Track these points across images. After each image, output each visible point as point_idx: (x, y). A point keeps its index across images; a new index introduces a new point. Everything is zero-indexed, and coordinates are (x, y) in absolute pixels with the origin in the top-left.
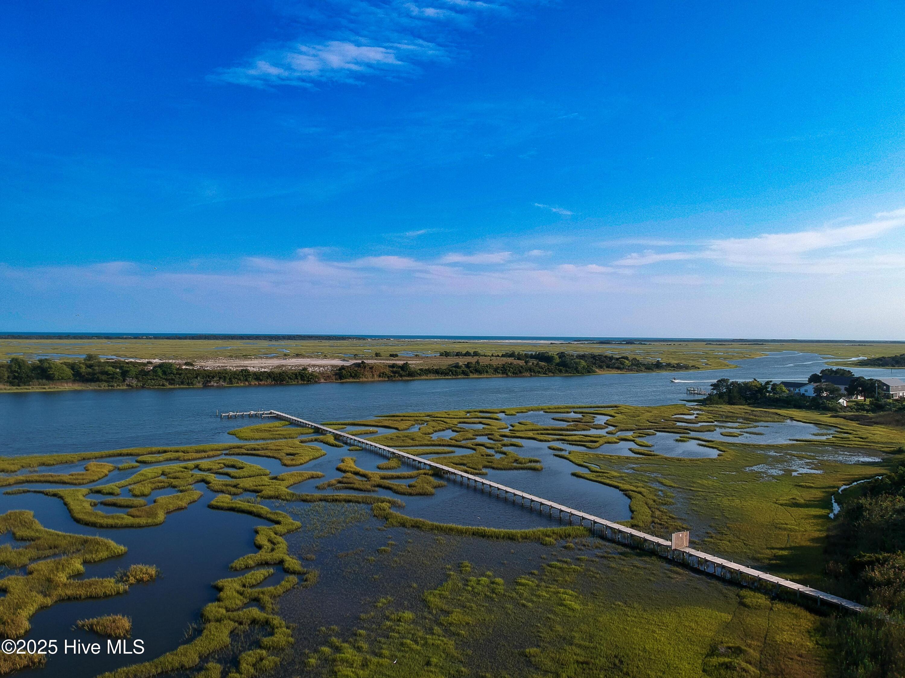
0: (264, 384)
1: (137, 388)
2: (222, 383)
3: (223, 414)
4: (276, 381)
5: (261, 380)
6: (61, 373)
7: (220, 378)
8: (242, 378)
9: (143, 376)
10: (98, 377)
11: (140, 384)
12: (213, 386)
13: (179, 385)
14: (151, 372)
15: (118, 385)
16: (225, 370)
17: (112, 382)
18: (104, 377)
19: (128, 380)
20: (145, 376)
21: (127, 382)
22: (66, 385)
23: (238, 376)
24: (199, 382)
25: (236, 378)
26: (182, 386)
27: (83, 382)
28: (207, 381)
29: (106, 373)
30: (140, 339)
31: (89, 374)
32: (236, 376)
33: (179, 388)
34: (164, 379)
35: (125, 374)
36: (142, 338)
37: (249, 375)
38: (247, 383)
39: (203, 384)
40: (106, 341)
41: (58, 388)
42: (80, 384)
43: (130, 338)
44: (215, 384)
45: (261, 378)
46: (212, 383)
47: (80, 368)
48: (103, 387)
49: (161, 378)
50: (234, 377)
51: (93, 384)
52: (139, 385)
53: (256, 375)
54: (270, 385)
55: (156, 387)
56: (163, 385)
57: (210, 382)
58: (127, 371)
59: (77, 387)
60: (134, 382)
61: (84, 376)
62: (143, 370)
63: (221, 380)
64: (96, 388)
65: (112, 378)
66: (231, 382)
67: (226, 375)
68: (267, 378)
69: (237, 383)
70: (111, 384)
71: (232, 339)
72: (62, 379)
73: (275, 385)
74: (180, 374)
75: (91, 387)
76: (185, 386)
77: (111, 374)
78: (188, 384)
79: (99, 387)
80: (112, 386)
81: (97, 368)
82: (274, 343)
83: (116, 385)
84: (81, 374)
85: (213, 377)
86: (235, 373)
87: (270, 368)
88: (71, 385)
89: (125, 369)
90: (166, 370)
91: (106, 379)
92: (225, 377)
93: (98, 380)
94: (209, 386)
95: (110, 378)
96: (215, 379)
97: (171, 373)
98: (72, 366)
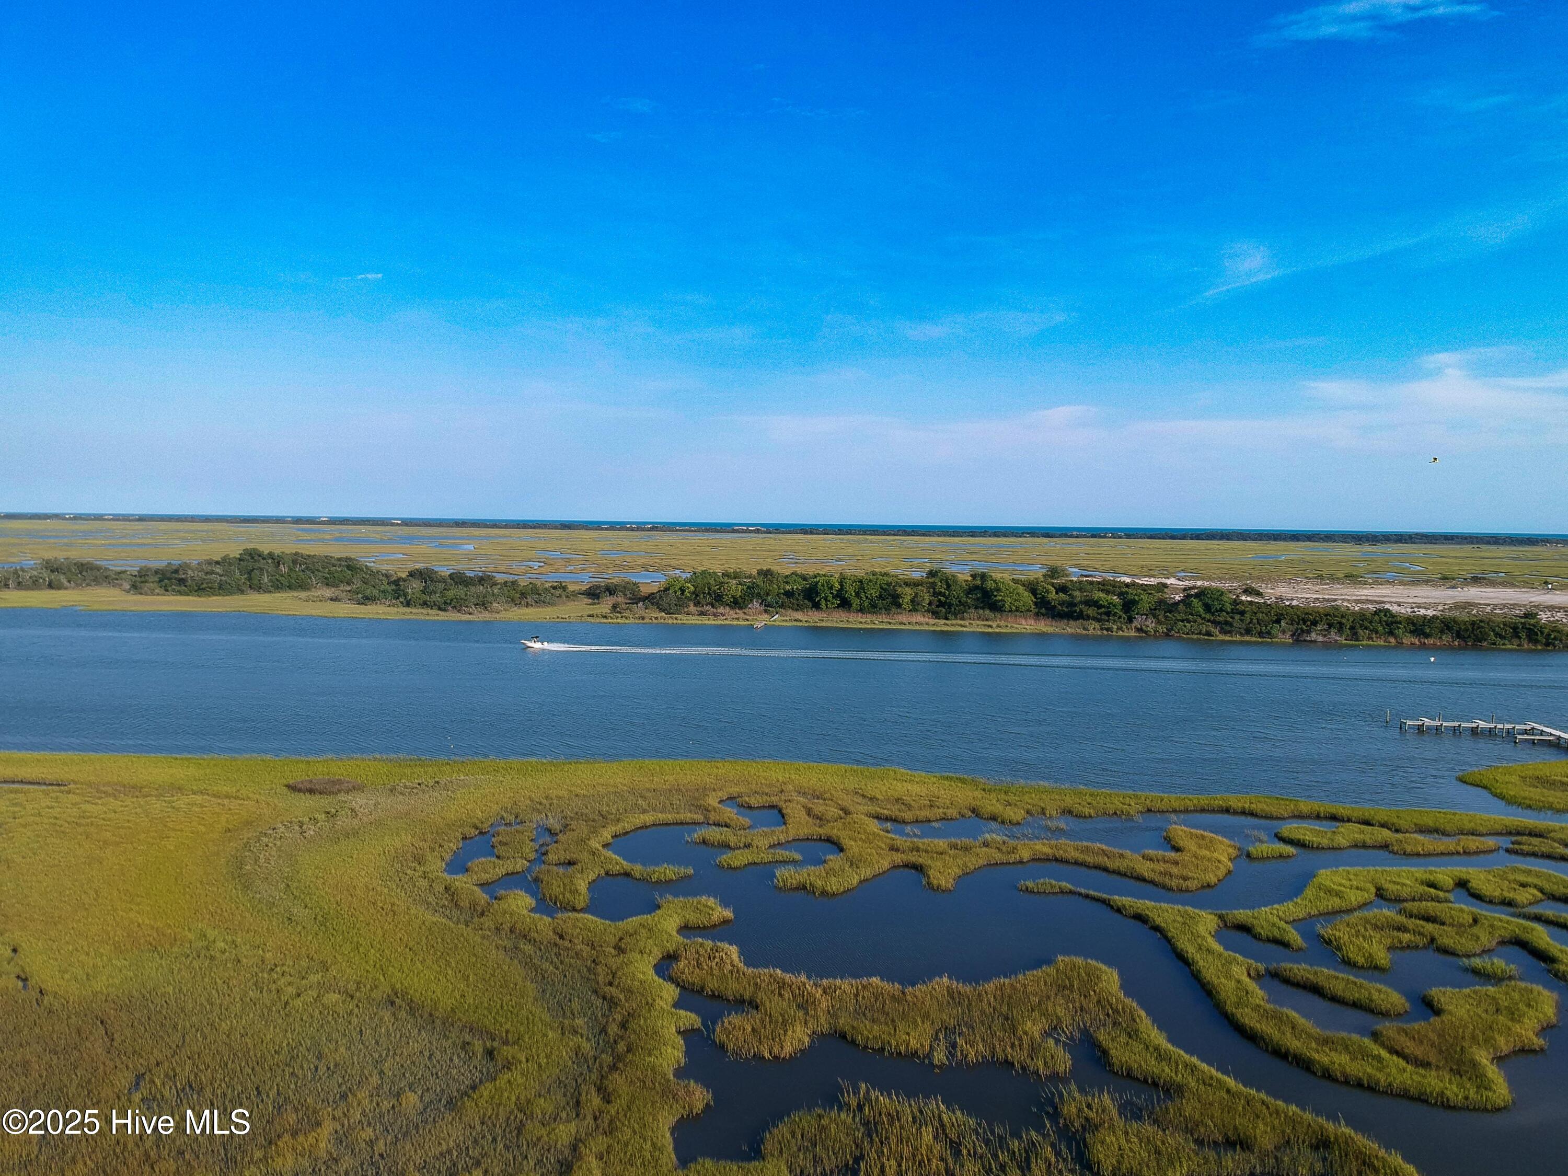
0: (1434, 644)
1: (1156, 637)
2: (1334, 635)
3: (1409, 722)
4: (1464, 639)
5: (1427, 636)
6: (1016, 600)
7: (1330, 626)
8: (1380, 628)
9: (1165, 612)
10: (1081, 611)
11: (1162, 629)
12: (1315, 641)
13: (1241, 634)
14: (1181, 606)
15: (1120, 629)
16: (1337, 608)
17: (1108, 621)
18: (1091, 611)
19: (1138, 622)
20: (1170, 612)
21: (1136, 624)
22: (1023, 622)
23: (1371, 622)
24: (1284, 632)
25: (1366, 628)
26: (1247, 638)
27: (1053, 618)
28: (1303, 631)
29: (1095, 604)
30: (1101, 537)
31: (1062, 603)
32: (1366, 624)
33: (1242, 643)
34: (1209, 621)
35: (1129, 606)
36: (1105, 537)
37: (1396, 622)
38: (1392, 640)
39: (1293, 635)
40: (1046, 540)
41: (1012, 627)
42: (1049, 621)
43: (1085, 536)
44: (1320, 639)
45: (1428, 631)
46: (1313, 636)
47: (1048, 591)
48: (1091, 632)
49: (1204, 619)
50: (1361, 626)
51: (1072, 622)
52: (1161, 631)
53: (1414, 624)
54: (1451, 648)
55: (1195, 637)
56: (1209, 634)
57: (1309, 632)
58: (1134, 602)
59: (1044, 626)
60: (1151, 624)
61: (1055, 607)
62: (1161, 602)
63: (1333, 631)
64: (1078, 631)
65: (1108, 614)
66: (1355, 636)
67: (1344, 621)
68: (1442, 632)
69: (1370, 638)
70: (1107, 625)
71: (1275, 539)
72: (1017, 611)
73: (1460, 648)
74: (1242, 613)
75: (1072, 628)
76: (1254, 639)
77: (1104, 606)
78: (1260, 634)
79: (1084, 629)
80: (1107, 630)
81: (1077, 593)
82: (1367, 548)
83: (1115, 627)
84: (1049, 603)
85: (1315, 623)
86: (1362, 615)
87: (1440, 608)
88: (1033, 622)
89: (1130, 597)
90: (1210, 602)
91: (1096, 615)
92: (1340, 623)
93: (1081, 616)
94: (1305, 641)
95: (1105, 614)
96: (1319, 627)
97: (1221, 610)
98: (1032, 588)
